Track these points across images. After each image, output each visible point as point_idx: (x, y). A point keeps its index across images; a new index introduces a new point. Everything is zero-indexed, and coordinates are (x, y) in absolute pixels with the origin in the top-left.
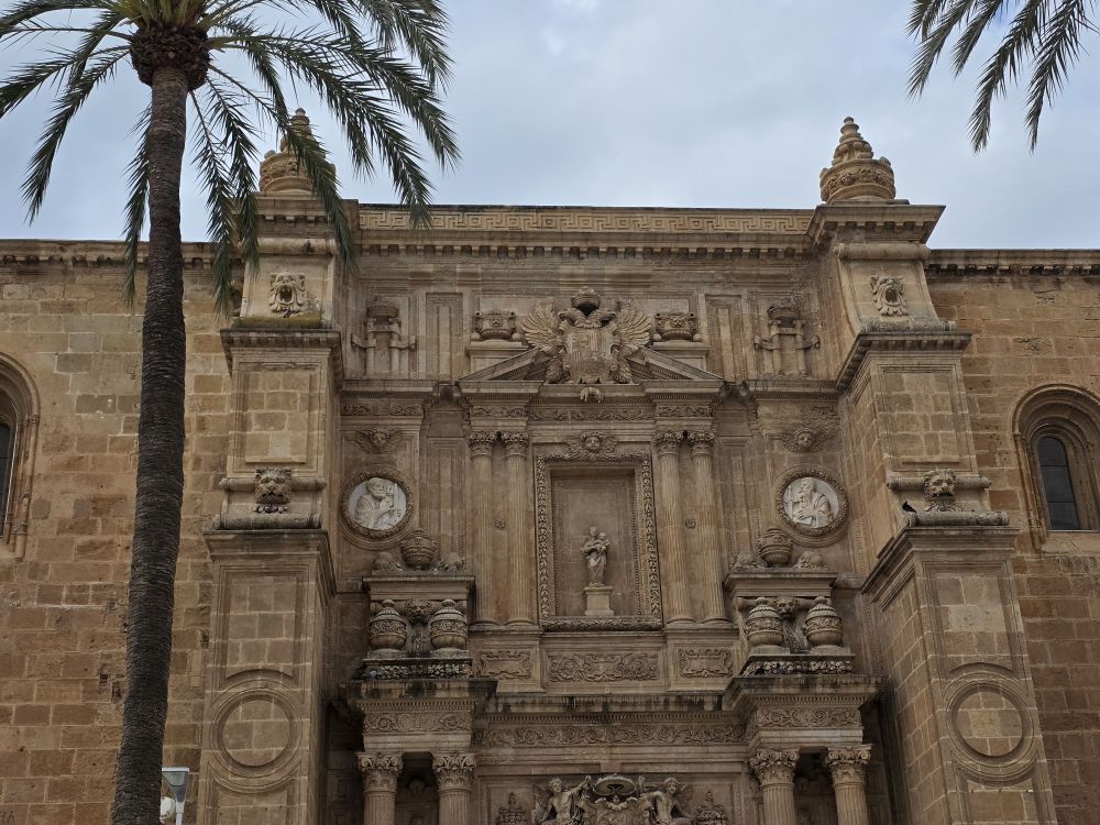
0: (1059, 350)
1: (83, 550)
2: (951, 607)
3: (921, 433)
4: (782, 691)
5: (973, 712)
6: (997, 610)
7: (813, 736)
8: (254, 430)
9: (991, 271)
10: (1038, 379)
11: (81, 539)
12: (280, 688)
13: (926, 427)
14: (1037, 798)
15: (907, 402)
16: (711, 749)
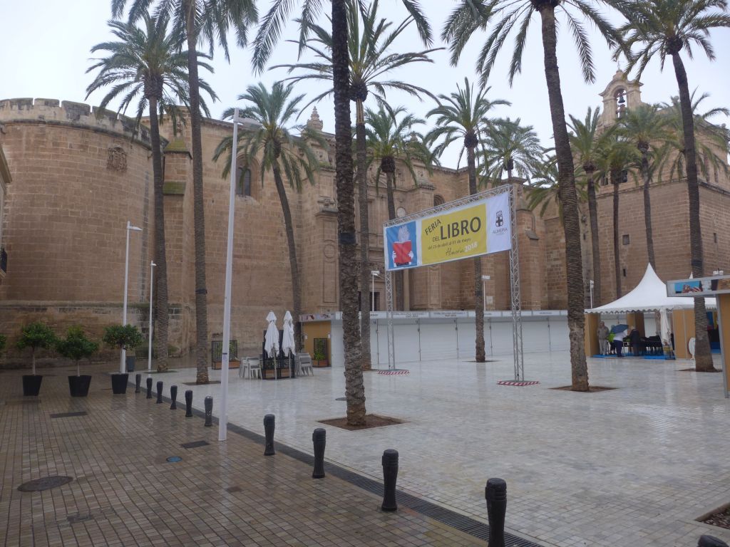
0: (439, 187)
1: (273, 204)
8: (321, 189)
11: (272, 201)
12: (333, 244)
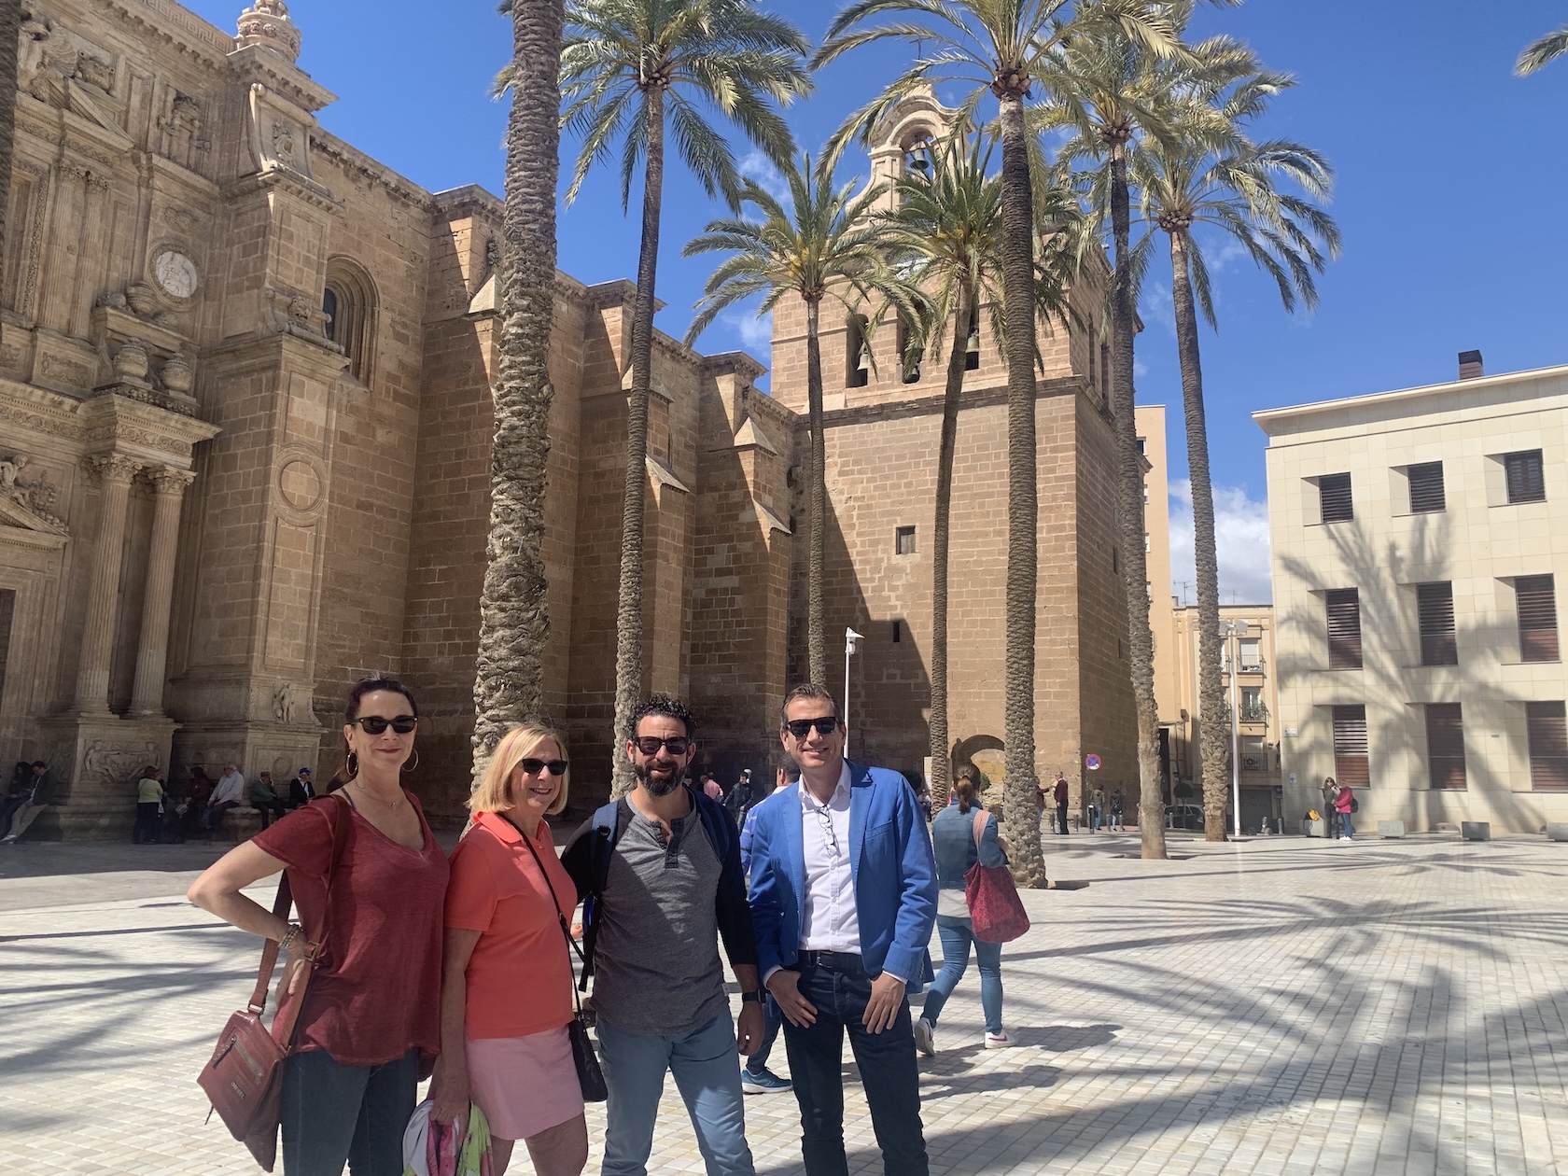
0: (359, 234)
2: (297, 399)
3: (294, 265)
4: (145, 416)
5: (292, 474)
6: (322, 411)
7: (157, 455)
9: (335, 155)
10: (342, 249)
13: (298, 261)
14: (317, 541)
15: (290, 237)
16: (56, 439)
